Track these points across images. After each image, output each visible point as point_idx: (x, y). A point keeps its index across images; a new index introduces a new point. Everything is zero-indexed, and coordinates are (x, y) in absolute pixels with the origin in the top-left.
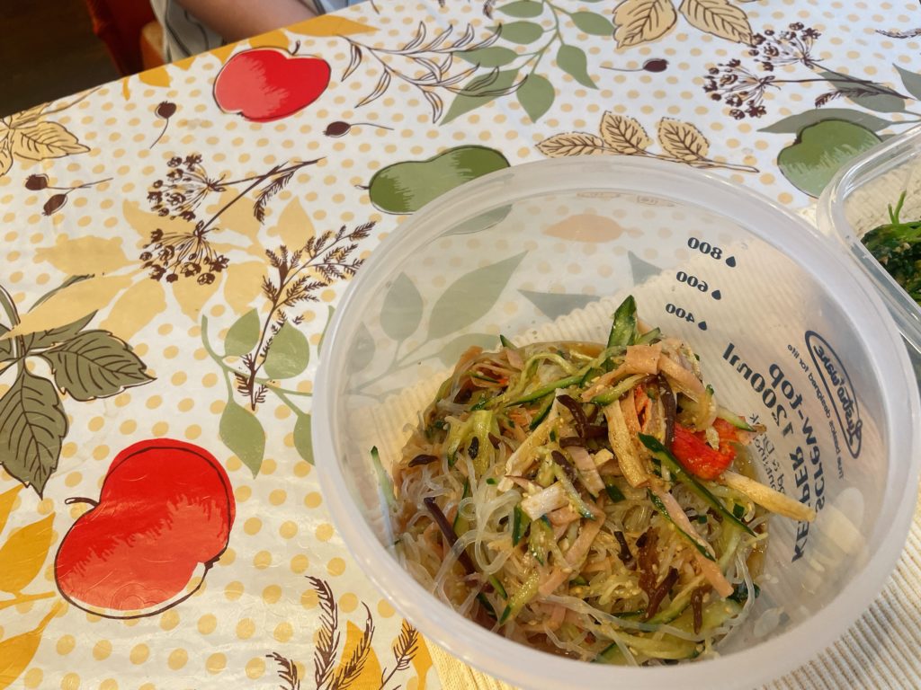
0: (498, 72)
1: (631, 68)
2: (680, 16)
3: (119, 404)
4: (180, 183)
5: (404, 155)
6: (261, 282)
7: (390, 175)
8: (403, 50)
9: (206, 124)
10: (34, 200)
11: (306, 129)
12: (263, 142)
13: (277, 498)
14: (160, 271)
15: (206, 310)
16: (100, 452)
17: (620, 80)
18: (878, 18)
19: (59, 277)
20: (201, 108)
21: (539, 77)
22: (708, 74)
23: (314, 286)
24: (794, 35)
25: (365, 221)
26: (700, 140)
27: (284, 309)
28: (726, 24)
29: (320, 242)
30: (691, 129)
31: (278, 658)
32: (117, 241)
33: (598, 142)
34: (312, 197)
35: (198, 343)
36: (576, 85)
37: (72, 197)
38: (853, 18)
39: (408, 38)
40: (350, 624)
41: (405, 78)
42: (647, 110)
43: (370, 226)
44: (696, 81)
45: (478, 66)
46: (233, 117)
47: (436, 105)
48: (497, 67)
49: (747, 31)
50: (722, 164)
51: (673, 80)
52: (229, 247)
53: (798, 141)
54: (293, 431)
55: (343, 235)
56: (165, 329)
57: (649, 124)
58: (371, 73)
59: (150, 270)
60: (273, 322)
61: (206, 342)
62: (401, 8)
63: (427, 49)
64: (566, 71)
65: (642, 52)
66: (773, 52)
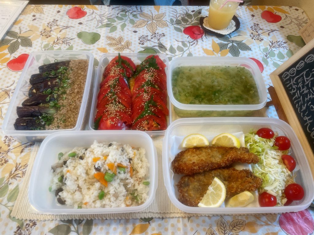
1: (131, 31)
2: (146, 25)
3: (26, 48)
4: (53, 23)
5: (87, 31)
6: (54, 41)
7: (83, 33)
8: (100, 15)
9: (63, 16)
10: (32, 18)
11: (76, 22)
12: (68, 22)
14: (42, 34)
15: (44, 41)
16: (20, 53)
17: (128, 32)
18: (178, 37)
19: (29, 29)
20: (63, 13)
21: (117, 27)
22: (142, 36)
23: (60, 44)
24: (161, 35)
26: (130, 45)
27: (54, 45)
28: (153, 29)
30: (131, 43)
32: (39, 28)
33: (116, 40)
34: (69, 32)
35: (40, 45)
36: (121, 30)
37: (36, 20)
39: (102, 14)
41: (96, 19)
42: (127, 38)
43: (74, 39)
44: (139, 36)
45: (108, 21)
46: (67, 17)
47: (97, 26)
48: (112, 23)
49: (154, 32)
50: (130, 49)
51: (135, 35)
52: (53, 34)
53: (144, 51)
55: (70, 38)
56: (37, 42)
57: (126, 40)
58: (92, 17)
59: (41, 33)
60: (51, 46)
61: (41, 45)
62: (105, 8)
63: (104, 16)
64: (121, 27)
65: (135, 29)
66: (155, 36)
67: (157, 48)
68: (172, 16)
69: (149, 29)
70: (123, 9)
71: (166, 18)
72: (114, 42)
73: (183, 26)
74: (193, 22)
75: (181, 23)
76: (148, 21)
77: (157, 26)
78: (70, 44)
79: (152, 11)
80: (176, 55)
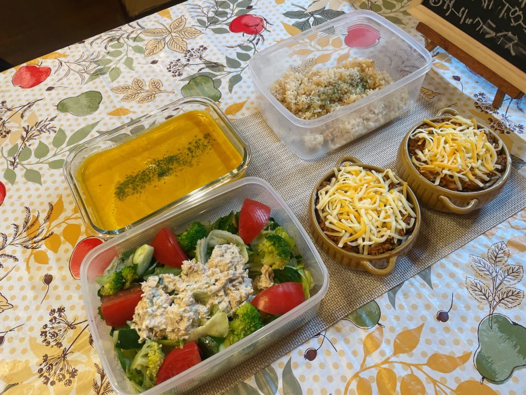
1: (147, 63)
2: (166, 45)
5: (70, 95)
6: (20, 136)
7: (65, 101)
8: (76, 62)
9: (9, 91)
11: (40, 90)
12: (26, 95)
13: (18, 190)
15: (3, 145)
17: (142, 67)
18: (227, 42)
20: (8, 86)
21: (117, 68)
22: (170, 64)
23: (36, 136)
24: (200, 49)
25: (54, 116)
26: (161, 85)
27: (26, 143)
28: (180, 47)
29: (40, 123)
30: (159, 81)
31: (14, 224)
33: (130, 87)
34: (39, 110)
36: (128, 70)
38: (220, 42)
39: (77, 58)
40: (33, 216)
41: (75, 71)
42: (148, 76)
43: (55, 117)
44: (165, 66)
45: (98, 66)
46: (18, 87)
47: (83, 79)
48: (105, 66)
49: (185, 49)
50: (165, 91)
51: (158, 67)
52: (12, 127)
53: (189, 83)
54: (24, 173)
55: (48, 120)
57: (147, 81)
58: (64, 70)
60: (22, 146)
61: (2, 154)
62: (77, 48)
63: (84, 61)
64: (126, 65)
65: (152, 58)
66: (191, 55)
67: (207, 70)
68: (198, 16)
69: (174, 49)
70: (109, 38)
71: (190, 23)
72: (130, 92)
73: (224, 23)
74: (236, 11)
75: (219, 21)
76: (164, 39)
77: (184, 39)
78: (55, 129)
79: (160, 22)
80: (244, 68)
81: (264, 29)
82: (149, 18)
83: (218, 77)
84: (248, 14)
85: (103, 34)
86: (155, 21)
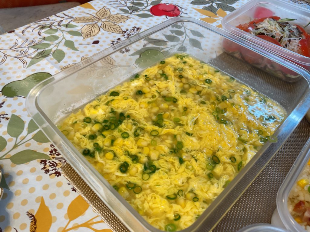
0: (45, 50)
1: (88, 44)
2: (101, 29)
5: (14, 79)
7: (9, 86)
8: (11, 48)
17: (86, 47)
21: (59, 50)
22: (112, 43)
24: (134, 30)
25: (1, 102)
28: (115, 29)
36: (72, 51)
39: (12, 45)
41: (12, 56)
44: (108, 45)
45: (38, 50)
47: (24, 63)
48: (45, 49)
49: (121, 30)
50: (120, 66)
51: (101, 46)
53: (140, 57)
62: (9, 37)
63: (19, 47)
64: (68, 47)
65: (91, 39)
66: (129, 35)
67: (150, 45)
68: (118, 7)
69: (110, 31)
70: (39, 26)
71: (114, 11)
73: (144, 10)
74: (150, 2)
75: (139, 9)
76: (96, 24)
77: (115, 23)
78: (6, 116)
79: (85, 12)
80: (184, 41)
81: (181, 13)
82: (73, 10)
83: (166, 50)
84: (160, 3)
85: (31, 24)
86: (80, 12)
